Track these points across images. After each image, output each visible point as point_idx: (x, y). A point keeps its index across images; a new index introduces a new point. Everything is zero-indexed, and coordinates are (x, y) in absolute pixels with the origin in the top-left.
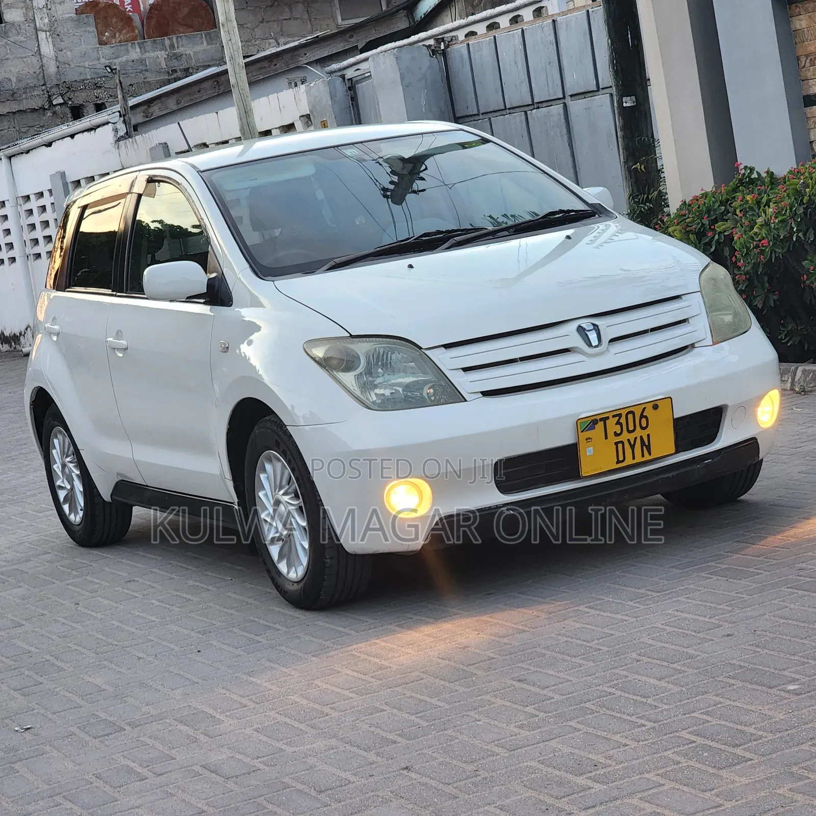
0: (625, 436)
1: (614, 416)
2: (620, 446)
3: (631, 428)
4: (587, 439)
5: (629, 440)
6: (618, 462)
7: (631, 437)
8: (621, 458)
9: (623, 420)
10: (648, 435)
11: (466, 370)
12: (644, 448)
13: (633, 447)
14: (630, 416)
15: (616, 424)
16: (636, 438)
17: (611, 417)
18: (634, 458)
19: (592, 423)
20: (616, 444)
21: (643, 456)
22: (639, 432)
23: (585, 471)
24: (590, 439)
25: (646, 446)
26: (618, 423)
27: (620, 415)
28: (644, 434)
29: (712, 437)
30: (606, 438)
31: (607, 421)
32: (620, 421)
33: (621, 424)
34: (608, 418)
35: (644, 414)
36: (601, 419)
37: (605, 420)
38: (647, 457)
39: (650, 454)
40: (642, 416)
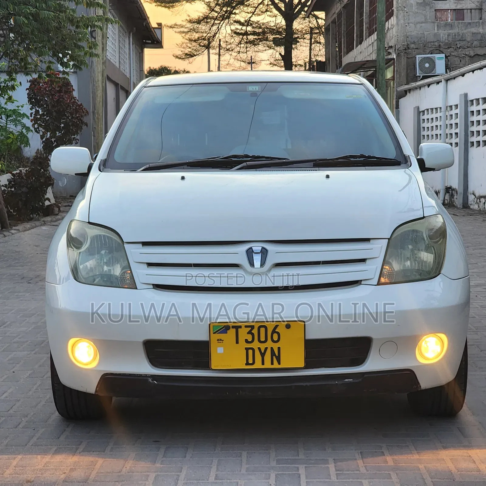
0: (256, 345)
1: (246, 327)
2: (250, 352)
3: (263, 339)
4: (218, 340)
5: (259, 349)
6: (247, 364)
7: (263, 346)
8: (251, 361)
9: (255, 331)
10: (279, 348)
11: (150, 265)
12: (274, 357)
13: (263, 355)
14: (263, 330)
15: (248, 333)
16: (266, 349)
17: (243, 327)
18: (263, 364)
19: (225, 328)
20: (247, 349)
21: (272, 364)
22: (269, 344)
23: (214, 364)
24: (221, 340)
25: (276, 356)
26: (250, 332)
27: (252, 327)
28: (275, 346)
29: (360, 361)
30: (237, 342)
31: (239, 329)
32: (253, 332)
33: (253, 335)
34: (240, 327)
35: (276, 331)
36: (233, 327)
37: (237, 328)
38: (276, 365)
39: (279, 364)
40: (274, 332)
